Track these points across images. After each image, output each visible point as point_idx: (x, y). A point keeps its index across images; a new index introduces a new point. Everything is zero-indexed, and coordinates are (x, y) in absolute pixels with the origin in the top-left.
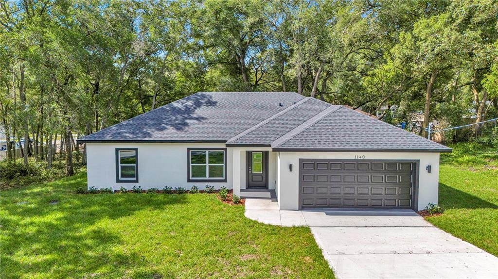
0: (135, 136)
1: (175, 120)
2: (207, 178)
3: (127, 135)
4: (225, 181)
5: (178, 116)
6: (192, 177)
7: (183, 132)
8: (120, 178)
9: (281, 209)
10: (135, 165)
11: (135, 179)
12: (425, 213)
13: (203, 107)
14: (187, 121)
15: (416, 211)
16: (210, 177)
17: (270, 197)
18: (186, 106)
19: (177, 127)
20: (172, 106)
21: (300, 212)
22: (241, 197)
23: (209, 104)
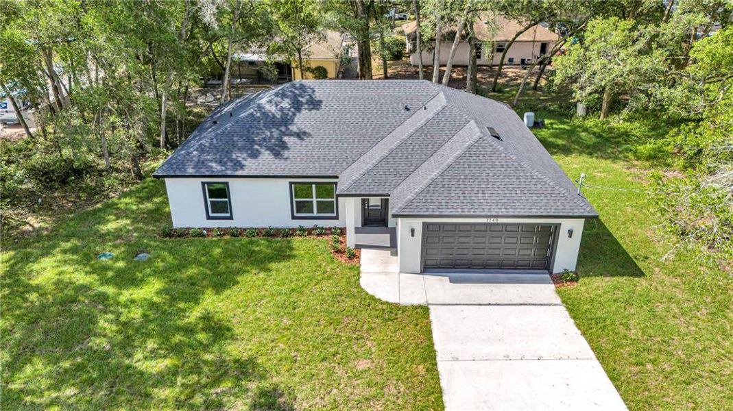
0: (224, 168)
1: (270, 138)
2: (315, 214)
3: (214, 165)
4: (336, 218)
5: (274, 130)
6: (297, 212)
7: (283, 161)
8: (211, 214)
9: (401, 272)
10: (227, 200)
11: (228, 215)
12: (558, 279)
13: (304, 112)
14: (286, 139)
15: (551, 273)
16: (318, 212)
17: (389, 245)
18: (282, 109)
19: (274, 152)
20: (263, 111)
21: (421, 276)
22: (356, 245)
23: (311, 107)
